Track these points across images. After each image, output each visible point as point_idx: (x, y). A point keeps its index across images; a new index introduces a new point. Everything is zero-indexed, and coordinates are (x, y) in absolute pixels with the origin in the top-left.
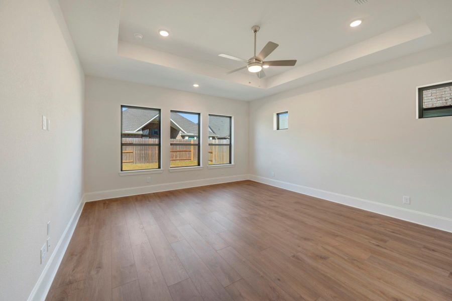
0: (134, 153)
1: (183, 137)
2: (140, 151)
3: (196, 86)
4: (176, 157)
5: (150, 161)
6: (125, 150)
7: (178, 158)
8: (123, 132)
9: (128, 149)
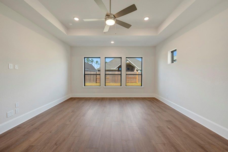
0: (110, 78)
1: (137, 70)
2: (112, 77)
3: (112, 42)
4: (129, 81)
5: (117, 82)
6: (107, 77)
7: (130, 82)
8: (106, 69)
9: (107, 76)
